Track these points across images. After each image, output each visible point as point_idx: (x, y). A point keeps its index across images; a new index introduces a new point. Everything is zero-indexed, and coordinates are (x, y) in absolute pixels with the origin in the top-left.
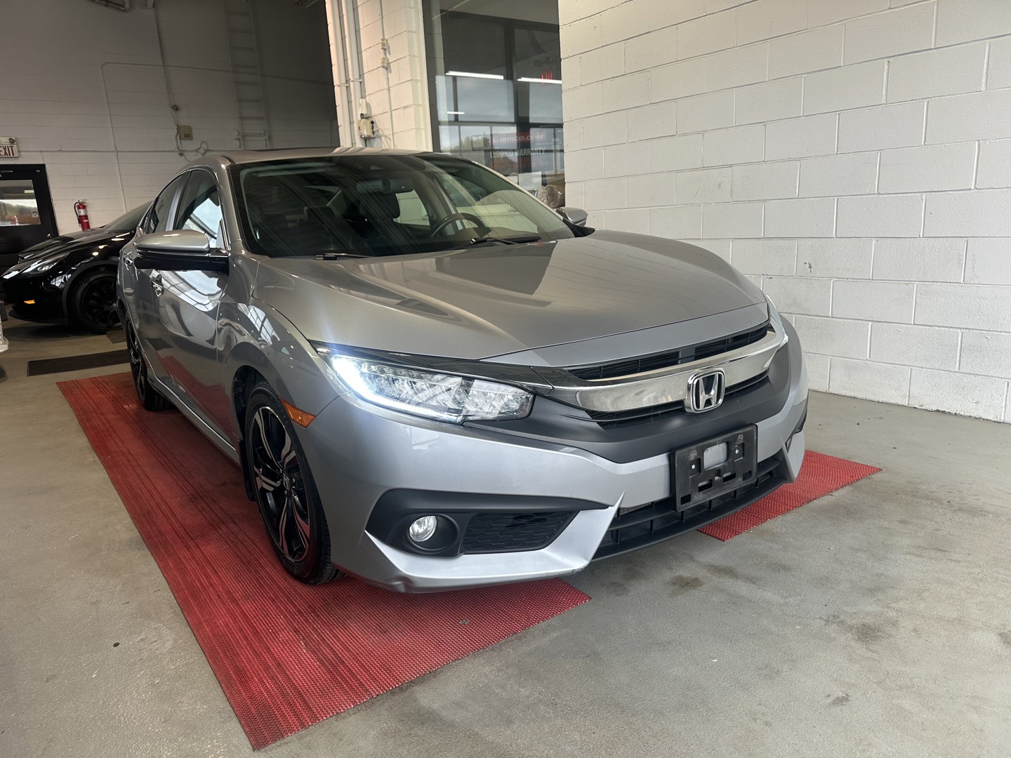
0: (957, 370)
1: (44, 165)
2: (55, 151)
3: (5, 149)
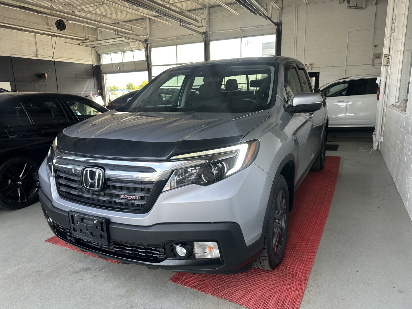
1: (319, 72)
2: (324, 67)
3: (308, 67)
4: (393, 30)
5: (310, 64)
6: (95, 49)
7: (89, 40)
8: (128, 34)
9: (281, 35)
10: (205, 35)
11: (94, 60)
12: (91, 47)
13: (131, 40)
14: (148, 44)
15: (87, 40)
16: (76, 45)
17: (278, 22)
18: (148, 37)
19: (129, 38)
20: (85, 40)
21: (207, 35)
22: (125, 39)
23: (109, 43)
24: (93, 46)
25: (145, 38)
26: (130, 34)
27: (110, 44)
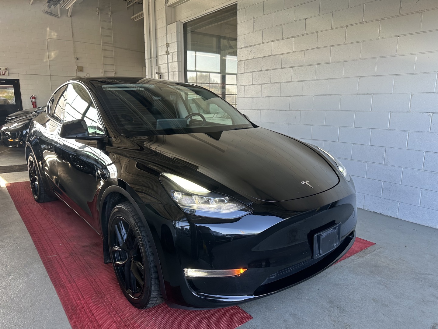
0: (381, 197)
1: (19, 80)
2: (24, 74)
3: (3, 72)
4: (167, 52)
5: (5, 68)
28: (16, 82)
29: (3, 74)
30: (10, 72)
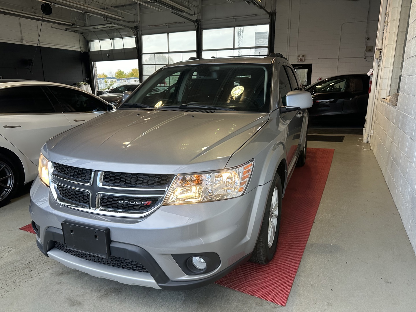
2: (317, 59)
3: (301, 59)
4: (386, 23)
5: (303, 55)
6: (84, 35)
7: (77, 25)
8: (117, 20)
9: (275, 25)
10: (197, 23)
11: (82, 46)
12: (79, 33)
13: (120, 26)
14: (138, 31)
15: (75, 25)
16: (63, 31)
17: (272, 12)
18: (138, 24)
19: (119, 24)
20: (73, 25)
21: (199, 23)
22: (114, 25)
23: (97, 28)
24: (81, 31)
25: (135, 24)
26: (119, 20)
27: (98, 30)
28: (310, 66)
29: (301, 60)
30: (306, 59)
